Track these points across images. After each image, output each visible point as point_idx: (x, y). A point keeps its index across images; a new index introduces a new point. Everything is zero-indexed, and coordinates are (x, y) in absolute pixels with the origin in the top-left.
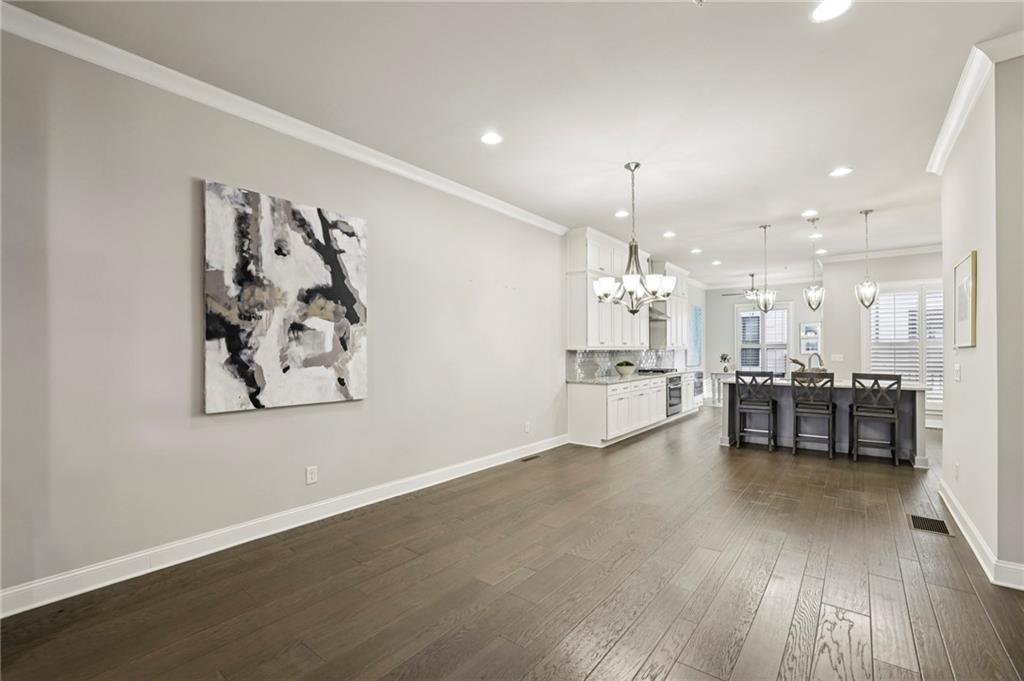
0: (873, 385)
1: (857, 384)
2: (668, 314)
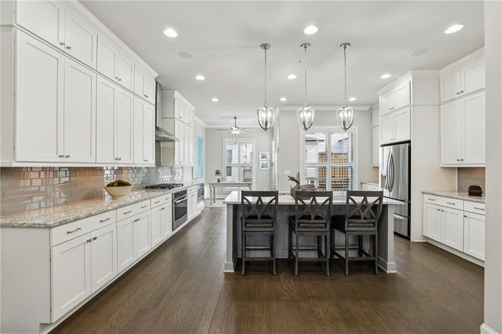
0: (363, 202)
1: (350, 201)
2: (177, 136)
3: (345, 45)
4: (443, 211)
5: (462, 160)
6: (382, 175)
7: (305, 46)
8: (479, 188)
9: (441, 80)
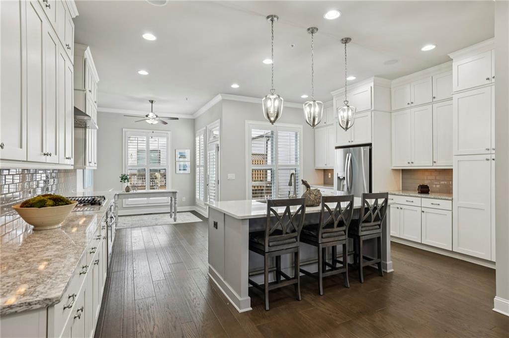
3: (346, 41)
4: (401, 209)
5: (412, 163)
6: (339, 178)
7: (313, 30)
8: (427, 187)
9: (392, 89)
